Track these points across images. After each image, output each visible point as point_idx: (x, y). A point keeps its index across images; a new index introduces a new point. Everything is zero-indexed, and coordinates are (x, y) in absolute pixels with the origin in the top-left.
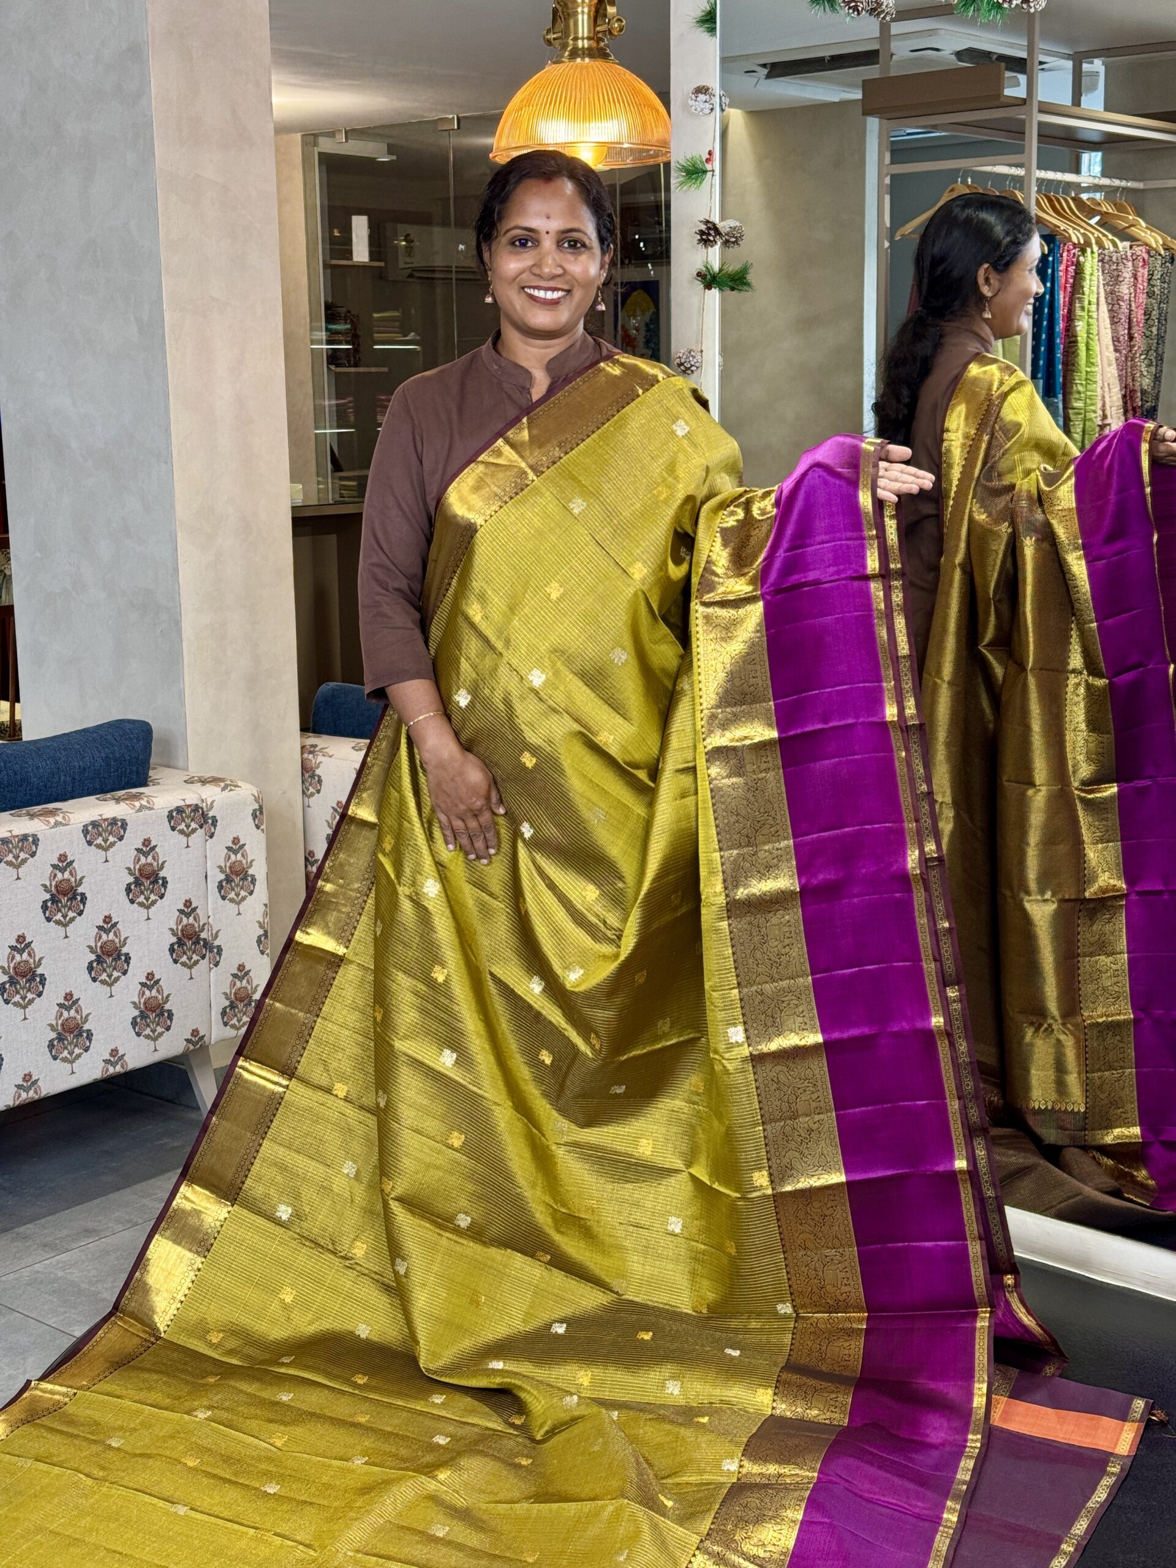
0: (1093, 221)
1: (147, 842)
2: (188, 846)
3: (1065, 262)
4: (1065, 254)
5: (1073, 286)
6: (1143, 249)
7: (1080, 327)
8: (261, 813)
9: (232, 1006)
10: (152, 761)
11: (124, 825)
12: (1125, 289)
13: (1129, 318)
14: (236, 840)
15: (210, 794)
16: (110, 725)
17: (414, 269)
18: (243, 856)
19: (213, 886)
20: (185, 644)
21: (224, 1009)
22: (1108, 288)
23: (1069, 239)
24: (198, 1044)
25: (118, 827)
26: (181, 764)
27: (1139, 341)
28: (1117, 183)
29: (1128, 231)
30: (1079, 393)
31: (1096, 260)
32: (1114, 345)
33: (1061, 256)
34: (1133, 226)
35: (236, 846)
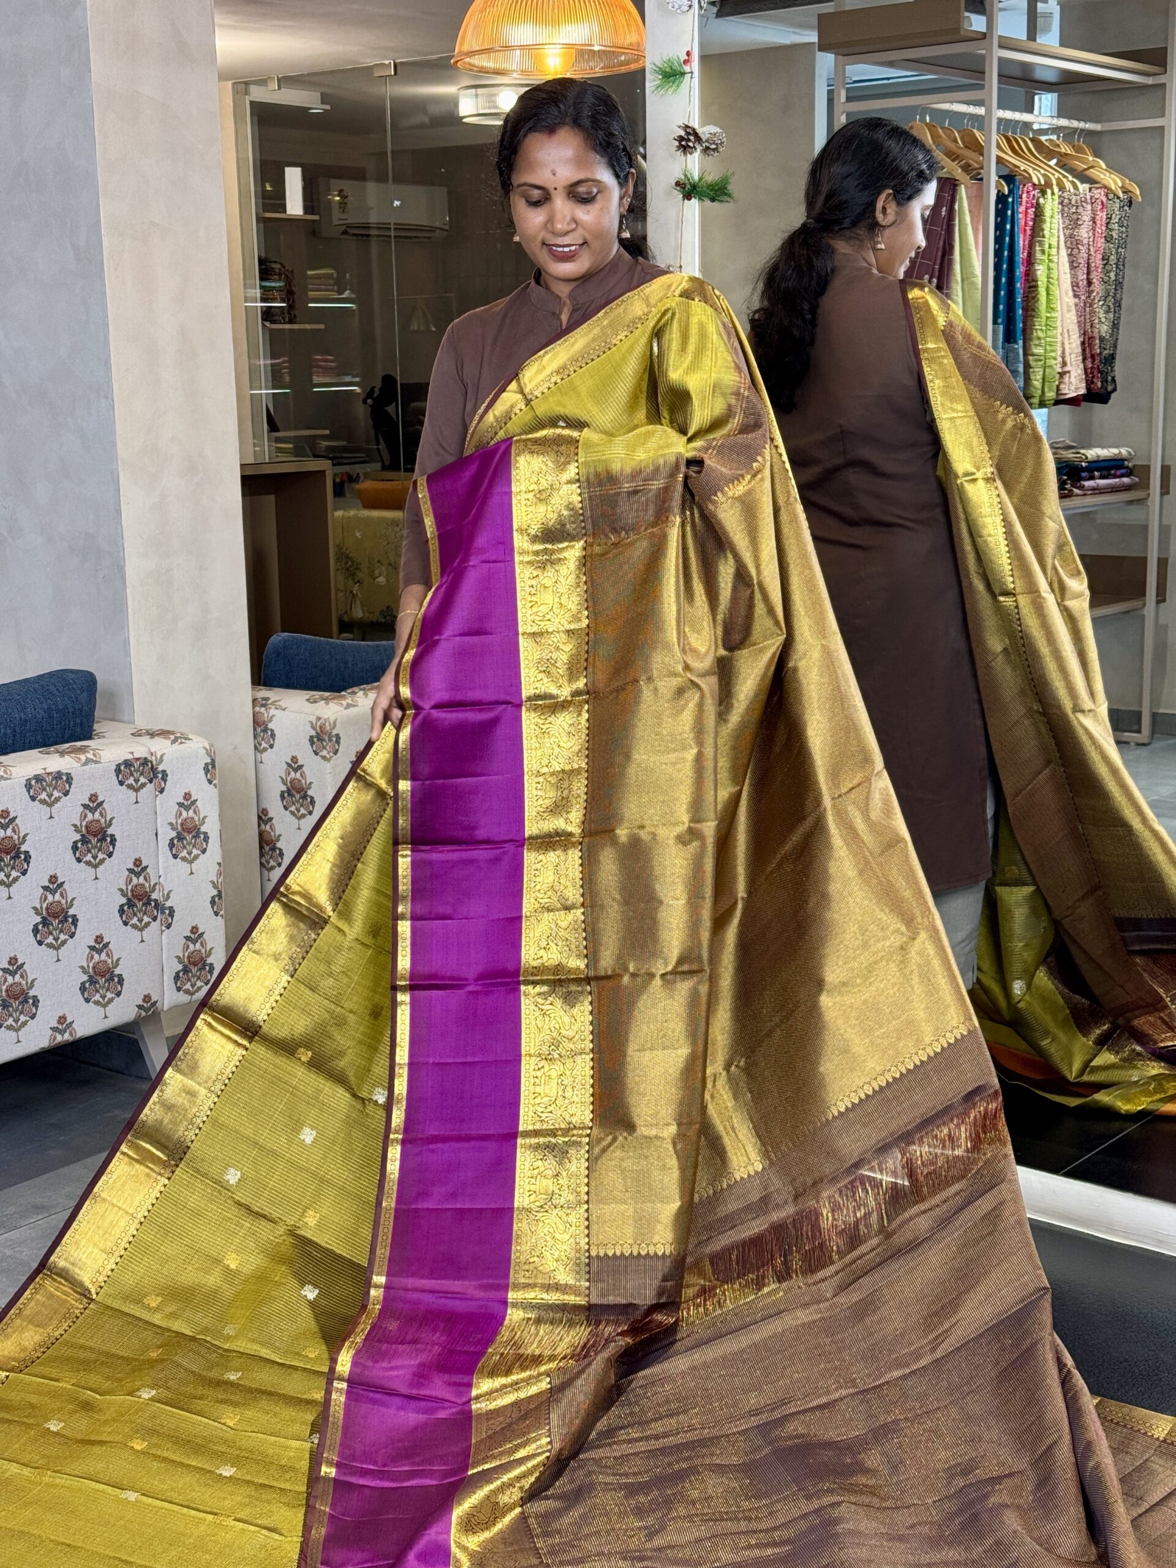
0: (1053, 162)
1: (93, 797)
2: (137, 802)
3: (1024, 203)
4: (1024, 196)
5: (1033, 229)
6: (1102, 191)
7: (1041, 271)
8: (214, 767)
9: (186, 970)
10: (96, 714)
11: (69, 779)
12: (1084, 233)
13: (1088, 264)
14: (187, 796)
15: (159, 747)
16: (51, 675)
17: (348, 226)
18: (195, 812)
19: (164, 844)
20: (129, 591)
21: (177, 973)
22: (1068, 232)
23: (1029, 180)
24: (150, 1011)
25: (62, 780)
26: (126, 717)
27: (1098, 288)
28: (1075, 124)
29: (1087, 173)
30: (1039, 339)
31: (1056, 202)
32: (1074, 291)
33: (1021, 197)
34: (1092, 167)
35: (188, 802)
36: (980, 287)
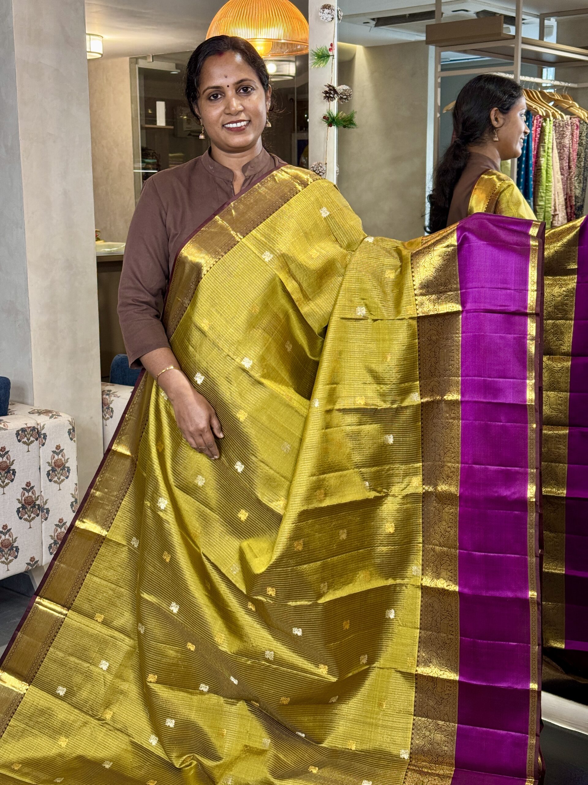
0: (551, 104)
1: (3, 449)
2: (28, 451)
3: (535, 125)
4: (535, 121)
5: (539, 139)
6: (577, 119)
7: (543, 161)
8: (74, 431)
9: (55, 543)
10: (10, 399)
12: (567, 141)
13: (569, 158)
14: (58, 447)
15: (43, 420)
17: (190, 131)
18: (62, 456)
19: (44, 474)
20: (32, 333)
21: (51, 545)
22: (558, 141)
23: (538, 113)
24: (34, 566)
26: (30, 402)
27: (574, 169)
28: (563, 84)
29: (569, 109)
30: (542, 197)
31: (552, 125)
32: (561, 172)
33: (533, 122)
34: (572, 107)
35: (58, 450)
36: (510, 169)
